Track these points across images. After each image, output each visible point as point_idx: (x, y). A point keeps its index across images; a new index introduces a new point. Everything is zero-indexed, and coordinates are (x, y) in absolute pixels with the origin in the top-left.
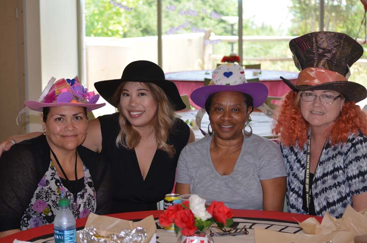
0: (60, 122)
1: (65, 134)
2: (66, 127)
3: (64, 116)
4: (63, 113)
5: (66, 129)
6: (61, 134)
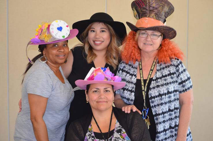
0: (96, 93)
1: (99, 101)
2: (100, 96)
3: (98, 89)
4: (98, 88)
5: (100, 97)
6: (96, 101)
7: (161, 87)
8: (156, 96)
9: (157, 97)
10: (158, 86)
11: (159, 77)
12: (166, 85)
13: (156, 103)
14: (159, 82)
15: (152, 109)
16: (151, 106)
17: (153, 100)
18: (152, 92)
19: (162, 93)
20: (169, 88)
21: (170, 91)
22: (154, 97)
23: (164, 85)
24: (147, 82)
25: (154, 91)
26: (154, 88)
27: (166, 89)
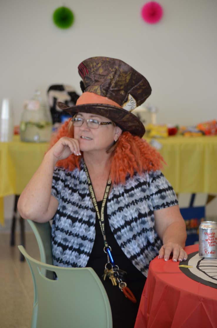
7: (125, 209)
8: (121, 226)
9: (123, 227)
10: (120, 209)
11: (120, 194)
12: (134, 204)
13: (124, 239)
14: (121, 201)
15: (123, 249)
16: (120, 245)
17: (119, 233)
18: (114, 221)
19: (129, 218)
20: (140, 208)
21: (143, 212)
22: (119, 229)
23: (130, 204)
24: (103, 205)
25: (116, 219)
26: (114, 213)
27: (134, 211)
